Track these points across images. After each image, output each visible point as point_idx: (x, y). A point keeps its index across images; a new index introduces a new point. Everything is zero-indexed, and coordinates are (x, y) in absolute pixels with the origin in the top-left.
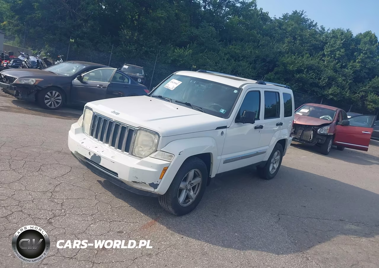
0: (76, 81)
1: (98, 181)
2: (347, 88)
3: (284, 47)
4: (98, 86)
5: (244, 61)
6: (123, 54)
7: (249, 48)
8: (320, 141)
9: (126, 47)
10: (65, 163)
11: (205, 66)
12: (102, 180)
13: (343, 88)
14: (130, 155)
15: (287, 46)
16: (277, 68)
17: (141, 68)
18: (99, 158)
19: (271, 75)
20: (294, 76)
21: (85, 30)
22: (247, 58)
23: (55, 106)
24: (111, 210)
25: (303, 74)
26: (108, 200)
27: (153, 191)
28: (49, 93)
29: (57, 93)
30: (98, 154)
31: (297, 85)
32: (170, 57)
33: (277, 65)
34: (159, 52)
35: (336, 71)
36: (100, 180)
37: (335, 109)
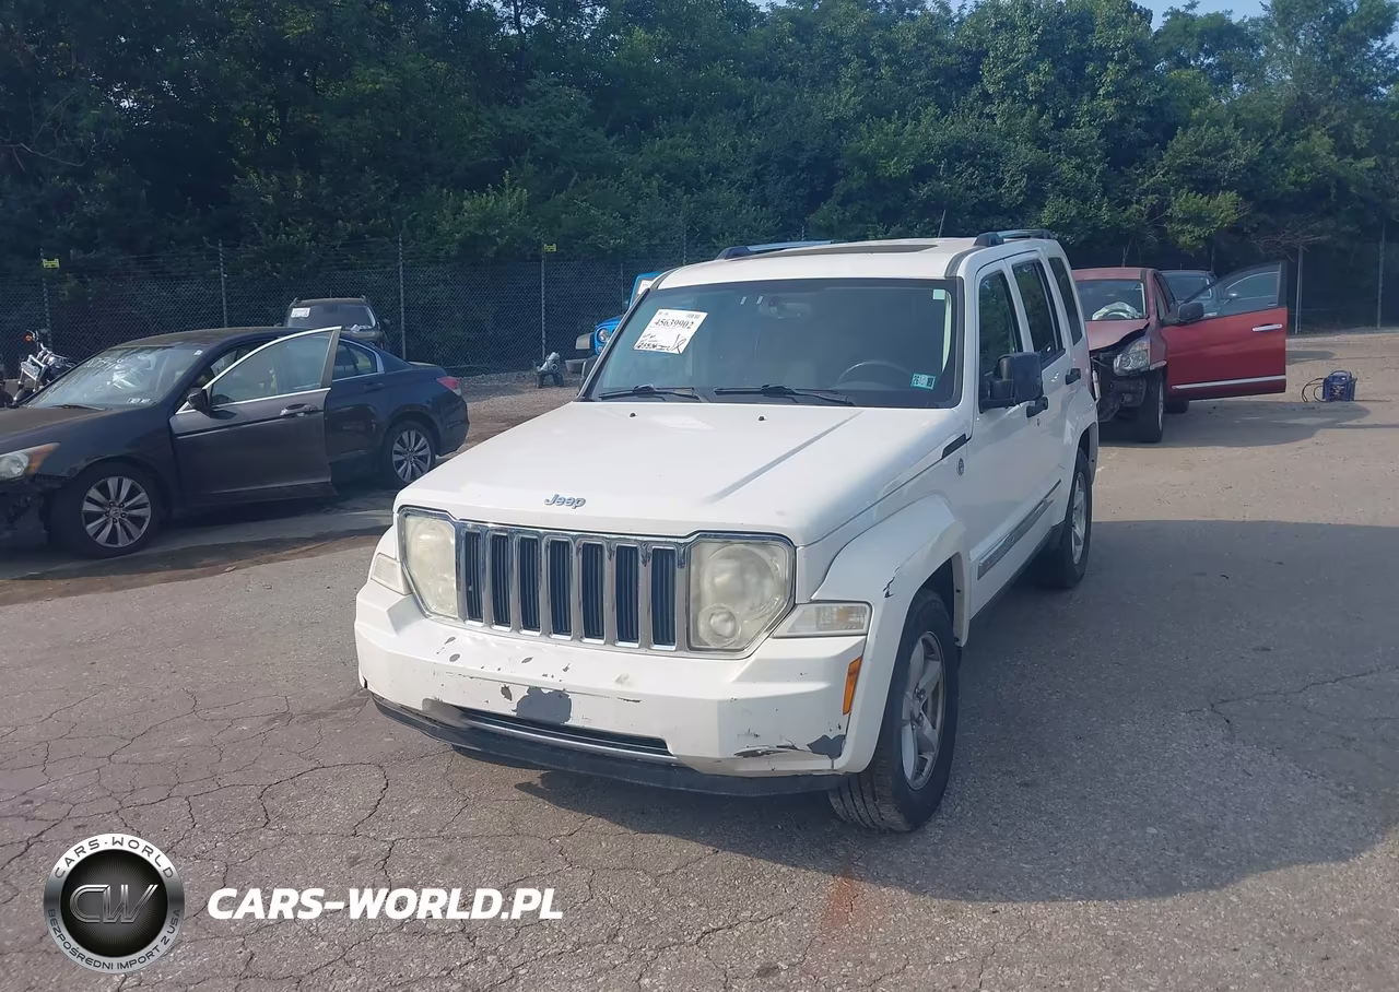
0: (186, 414)
1: (520, 787)
2: (1095, 192)
3: (844, 99)
4: (284, 412)
5: (722, 183)
6: (269, 268)
7: (724, 134)
8: (1128, 398)
9: (275, 238)
10: (341, 758)
11: (588, 235)
12: (533, 776)
13: (1083, 195)
14: (685, 654)
15: (854, 95)
16: (842, 181)
17: (361, 303)
18: (561, 699)
19: (826, 212)
20: (908, 197)
21: (93, 209)
22: (726, 171)
23: (130, 536)
24: (661, 893)
25: (939, 179)
26: (618, 852)
27: (830, 768)
28: (94, 493)
29: (127, 484)
30: (549, 684)
31: (930, 223)
32: (451, 234)
33: (841, 173)
34: (405, 226)
35: (1041, 142)
36: (524, 780)
37: (1135, 273)
